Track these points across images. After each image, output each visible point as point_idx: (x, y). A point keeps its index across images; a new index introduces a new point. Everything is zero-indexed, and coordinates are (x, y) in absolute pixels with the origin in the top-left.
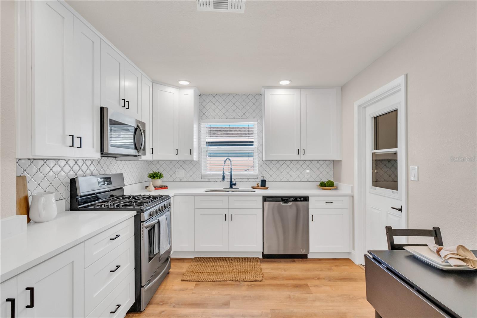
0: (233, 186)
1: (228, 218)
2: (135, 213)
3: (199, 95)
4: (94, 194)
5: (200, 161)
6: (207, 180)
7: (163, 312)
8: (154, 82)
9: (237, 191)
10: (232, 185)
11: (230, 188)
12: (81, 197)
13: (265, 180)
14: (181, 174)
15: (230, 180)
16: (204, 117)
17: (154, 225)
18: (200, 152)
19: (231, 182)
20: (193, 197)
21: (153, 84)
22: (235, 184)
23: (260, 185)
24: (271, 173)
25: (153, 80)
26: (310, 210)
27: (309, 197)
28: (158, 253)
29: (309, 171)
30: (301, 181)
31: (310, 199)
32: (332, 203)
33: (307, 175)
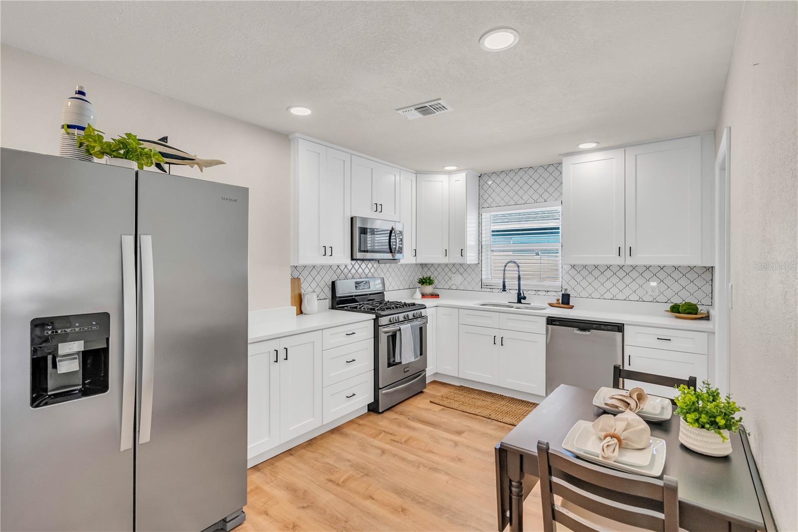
0: (522, 300)
1: (498, 341)
2: (374, 316)
3: (480, 176)
4: (352, 296)
5: (480, 263)
6: (490, 290)
7: (397, 419)
8: (417, 173)
9: (527, 308)
10: (520, 298)
11: (517, 303)
12: (340, 297)
13: (569, 295)
14: (457, 279)
15: (517, 292)
16: (486, 205)
17: (396, 332)
18: (480, 252)
19: (519, 294)
20: (457, 309)
21: (417, 175)
22: (524, 298)
23: (560, 301)
24: (584, 283)
25: (416, 171)
26: (625, 346)
27: (625, 326)
28: (401, 363)
29: (656, 283)
30: (641, 300)
31: (627, 329)
32: (670, 340)
33: (653, 290)
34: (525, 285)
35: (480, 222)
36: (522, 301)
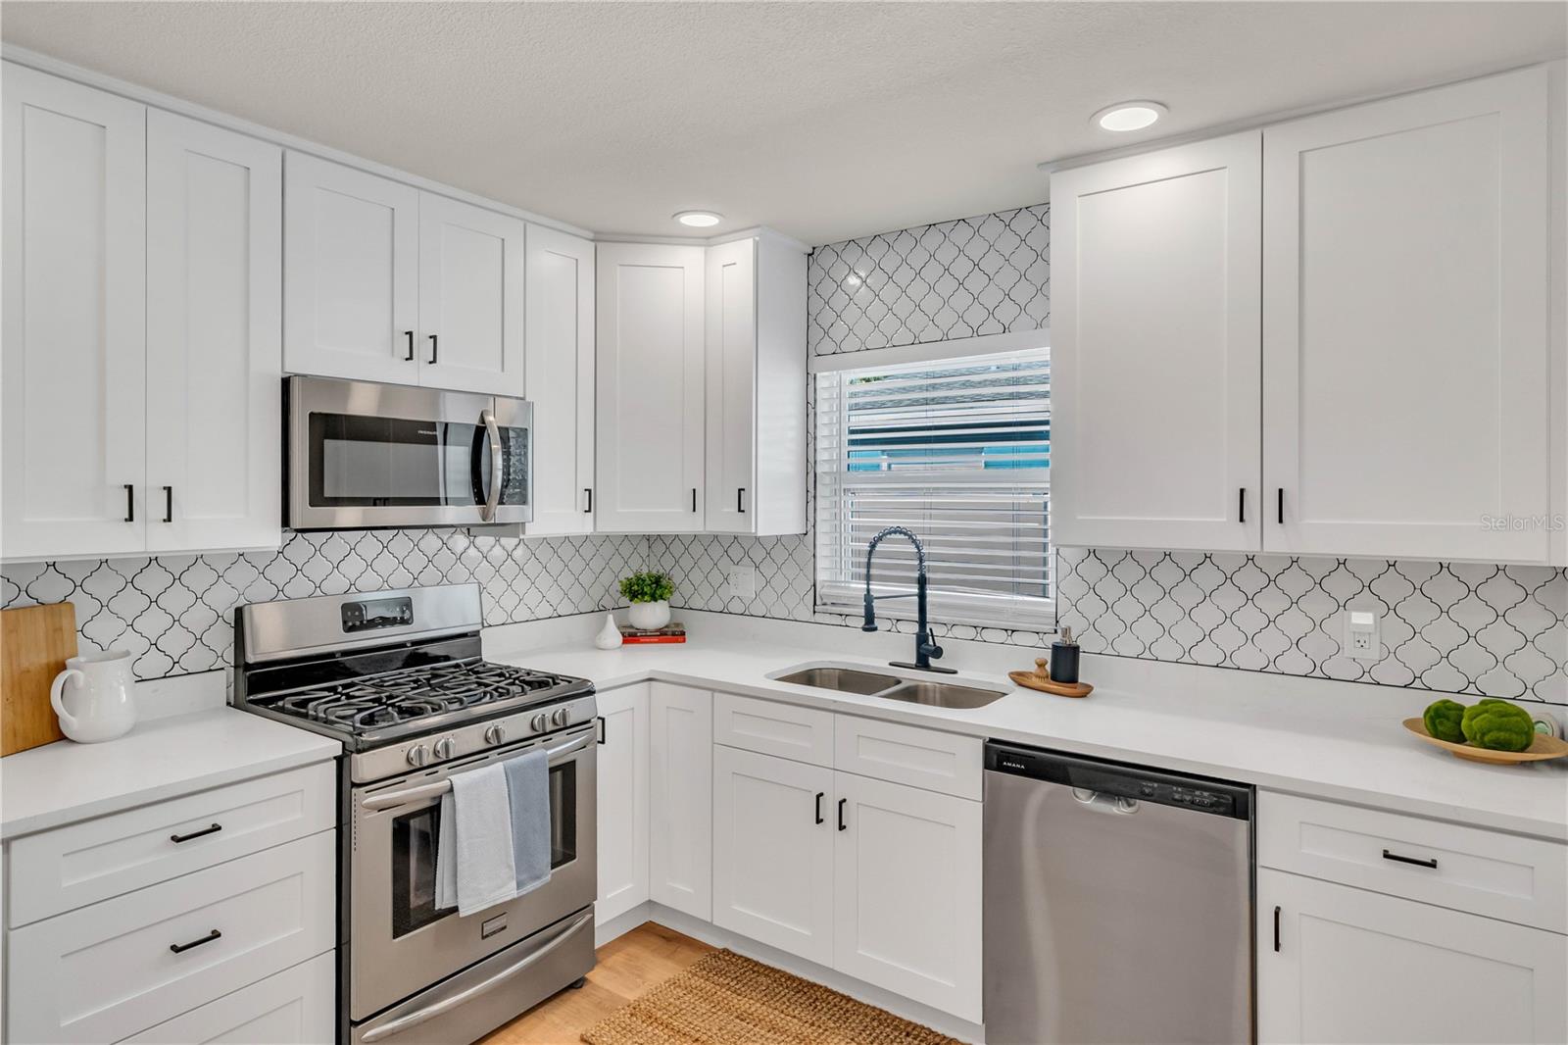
0: (931, 659)
1: (829, 812)
2: (335, 748)
3: (809, 255)
5: (811, 533)
6: (838, 620)
8: (600, 238)
10: (926, 653)
11: (917, 667)
12: (264, 665)
13: (1078, 647)
14: (745, 584)
15: (916, 630)
16: (827, 346)
17: (441, 797)
18: (810, 498)
19: (922, 638)
20: (709, 693)
21: (599, 245)
22: (938, 653)
23: (1048, 667)
24: (1129, 609)
25: (596, 233)
26: (1260, 872)
27: (1261, 795)
28: (455, 910)
29: (1370, 615)
30: (1318, 674)
31: (1266, 805)
32: (1433, 865)
33: (1360, 638)
34: (942, 606)
35: (811, 401)
36: (932, 662)
